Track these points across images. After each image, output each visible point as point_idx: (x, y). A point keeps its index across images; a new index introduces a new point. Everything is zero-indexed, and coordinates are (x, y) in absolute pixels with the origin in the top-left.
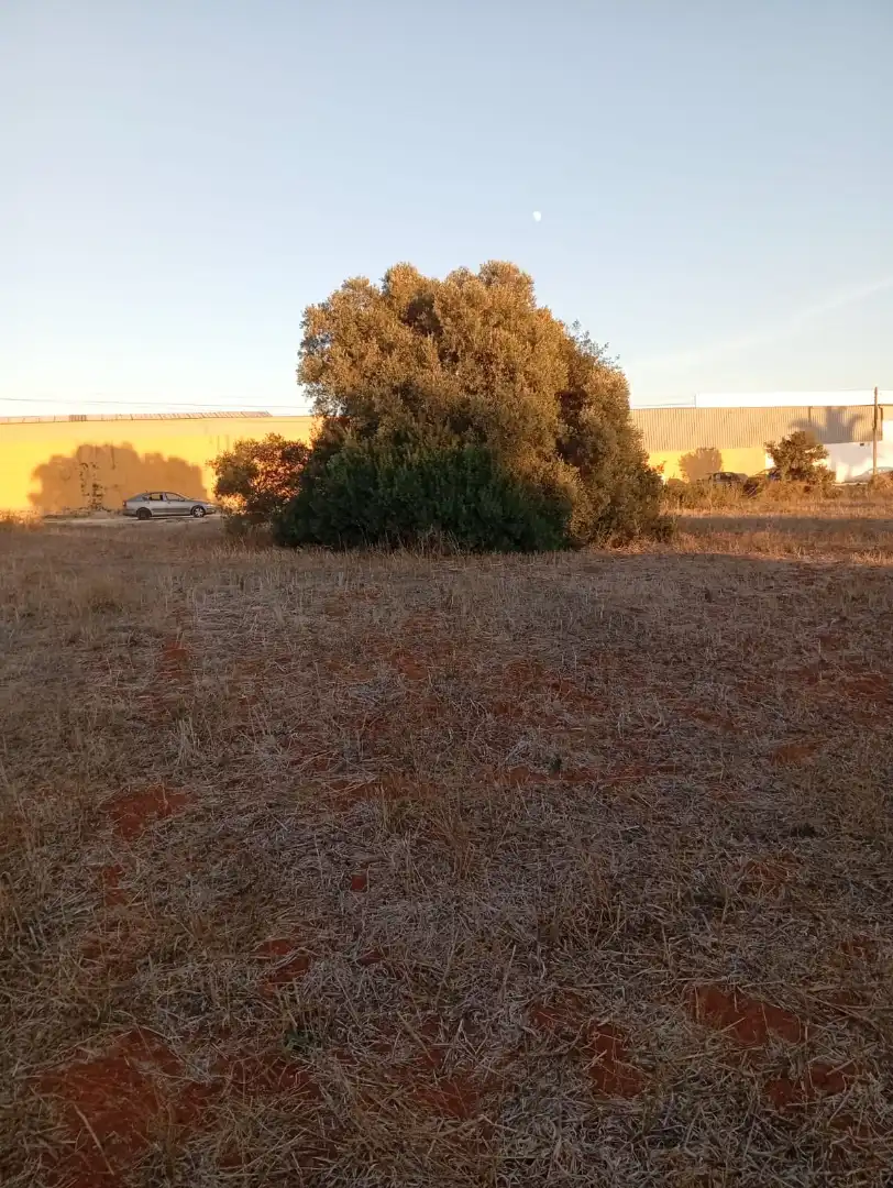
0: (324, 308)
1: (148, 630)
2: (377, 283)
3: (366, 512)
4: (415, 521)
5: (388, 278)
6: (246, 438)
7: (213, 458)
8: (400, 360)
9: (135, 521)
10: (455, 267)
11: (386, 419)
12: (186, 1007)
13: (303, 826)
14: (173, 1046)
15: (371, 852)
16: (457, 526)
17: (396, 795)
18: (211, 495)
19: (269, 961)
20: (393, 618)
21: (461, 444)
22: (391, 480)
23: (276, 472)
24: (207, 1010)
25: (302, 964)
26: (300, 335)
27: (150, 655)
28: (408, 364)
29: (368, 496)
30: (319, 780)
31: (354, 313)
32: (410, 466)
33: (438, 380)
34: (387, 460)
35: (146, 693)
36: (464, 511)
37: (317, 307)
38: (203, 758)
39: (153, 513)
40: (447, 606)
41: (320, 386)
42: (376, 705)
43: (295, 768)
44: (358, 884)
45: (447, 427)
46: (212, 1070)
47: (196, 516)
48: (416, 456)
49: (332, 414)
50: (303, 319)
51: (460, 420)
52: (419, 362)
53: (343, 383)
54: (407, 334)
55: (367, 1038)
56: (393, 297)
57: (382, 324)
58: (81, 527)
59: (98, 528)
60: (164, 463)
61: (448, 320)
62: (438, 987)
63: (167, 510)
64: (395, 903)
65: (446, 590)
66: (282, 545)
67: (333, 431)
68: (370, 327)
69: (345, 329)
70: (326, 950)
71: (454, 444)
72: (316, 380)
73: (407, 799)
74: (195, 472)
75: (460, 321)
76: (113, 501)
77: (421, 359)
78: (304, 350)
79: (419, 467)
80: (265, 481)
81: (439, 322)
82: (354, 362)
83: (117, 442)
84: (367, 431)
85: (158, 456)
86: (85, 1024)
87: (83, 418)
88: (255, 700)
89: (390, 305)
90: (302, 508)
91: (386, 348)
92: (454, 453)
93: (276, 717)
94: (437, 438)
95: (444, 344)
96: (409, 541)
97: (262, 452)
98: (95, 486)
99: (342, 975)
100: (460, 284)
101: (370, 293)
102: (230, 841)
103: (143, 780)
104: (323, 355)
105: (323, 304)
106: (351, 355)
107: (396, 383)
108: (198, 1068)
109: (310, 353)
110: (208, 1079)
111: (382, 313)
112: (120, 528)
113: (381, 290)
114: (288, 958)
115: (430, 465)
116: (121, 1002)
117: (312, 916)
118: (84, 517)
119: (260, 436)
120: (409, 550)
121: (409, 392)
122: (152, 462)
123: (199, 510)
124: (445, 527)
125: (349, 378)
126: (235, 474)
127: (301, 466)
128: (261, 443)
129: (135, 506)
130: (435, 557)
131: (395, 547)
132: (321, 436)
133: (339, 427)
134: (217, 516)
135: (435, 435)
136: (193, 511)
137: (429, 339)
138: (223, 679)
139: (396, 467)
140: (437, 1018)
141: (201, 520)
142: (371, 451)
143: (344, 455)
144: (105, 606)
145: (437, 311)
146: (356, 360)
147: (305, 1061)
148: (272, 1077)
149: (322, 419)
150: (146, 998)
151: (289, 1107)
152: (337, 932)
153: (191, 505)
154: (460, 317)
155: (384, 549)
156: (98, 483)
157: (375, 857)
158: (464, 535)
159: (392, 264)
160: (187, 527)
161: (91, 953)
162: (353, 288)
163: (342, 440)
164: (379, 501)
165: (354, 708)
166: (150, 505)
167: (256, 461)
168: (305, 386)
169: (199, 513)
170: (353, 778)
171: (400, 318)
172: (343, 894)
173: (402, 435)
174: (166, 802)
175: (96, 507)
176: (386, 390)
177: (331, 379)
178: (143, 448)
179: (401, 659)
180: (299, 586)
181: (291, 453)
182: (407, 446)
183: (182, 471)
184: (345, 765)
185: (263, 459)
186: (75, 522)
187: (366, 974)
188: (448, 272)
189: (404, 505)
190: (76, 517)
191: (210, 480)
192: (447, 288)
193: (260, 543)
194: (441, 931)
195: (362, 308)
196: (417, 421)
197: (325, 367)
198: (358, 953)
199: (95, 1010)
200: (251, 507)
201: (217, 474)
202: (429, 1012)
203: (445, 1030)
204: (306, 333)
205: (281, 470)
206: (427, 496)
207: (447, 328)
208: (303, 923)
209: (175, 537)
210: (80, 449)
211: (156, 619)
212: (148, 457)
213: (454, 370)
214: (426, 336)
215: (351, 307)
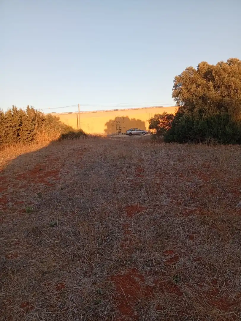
0: (180, 76)
1: (132, 164)
2: (196, 68)
3: (190, 133)
4: (205, 135)
5: (199, 66)
6: (157, 113)
7: (148, 119)
8: (202, 89)
9: (128, 136)
10: (220, 61)
11: (197, 106)
12: (146, 264)
13: (175, 220)
14: (143, 274)
15: (195, 230)
16: (218, 136)
17: (202, 214)
18: (147, 129)
19: (167, 256)
20: (199, 163)
21: (220, 112)
22: (198, 123)
23: (165, 122)
24: (151, 266)
25: (177, 258)
26: (173, 84)
27: (133, 170)
28: (204, 90)
29: (191, 128)
30: (179, 207)
31: (188, 77)
32: (204, 119)
33: (213, 94)
34: (197, 118)
35: (133, 180)
36: (220, 132)
37: (178, 76)
38: (148, 198)
39: (133, 134)
40: (215, 160)
41: (178, 98)
42: (195, 188)
43: (172, 203)
44: (192, 238)
45: (216, 107)
46: (153, 282)
47: (143, 134)
48: (205, 116)
49: (181, 106)
50: (174, 80)
51: (220, 105)
52: (207, 89)
53: (185, 97)
54: (204, 81)
55: (196, 282)
56: (200, 71)
57: (197, 79)
58: (116, 138)
59: (120, 138)
60: (136, 121)
61: (217, 76)
62: (217, 271)
63: (136, 133)
64: (203, 245)
65: (215, 155)
66: (166, 142)
67: (182, 110)
68: (193, 80)
69: (186, 81)
70: (183, 255)
71: (218, 112)
72: (177, 96)
73: (206, 216)
74: (143, 123)
75: (220, 76)
76: (123, 131)
77: (208, 88)
78: (174, 88)
79: (207, 119)
80: (162, 125)
81: (214, 77)
82: (188, 90)
83: (125, 116)
84: (192, 110)
85: (134, 119)
86: (121, 264)
87: (117, 110)
88: (160, 184)
89: (199, 74)
90: (172, 132)
91: (198, 86)
92: (218, 115)
93: (166, 189)
94: (212, 111)
95: (215, 83)
96: (203, 141)
97: (161, 117)
98: (119, 127)
99: (188, 263)
100: (221, 66)
101: (193, 71)
102: (155, 221)
103: (133, 203)
104: (179, 89)
105: (180, 75)
106: (187, 88)
107: (200, 96)
108: (150, 281)
109: (176, 89)
110: (153, 285)
111: (197, 76)
112: (125, 138)
113: (197, 70)
114: (173, 256)
115: (210, 119)
116: (130, 260)
117: (179, 245)
118: (117, 135)
119: (161, 113)
120: (203, 144)
121: (204, 98)
122: (133, 121)
123: (144, 133)
124: (214, 136)
125: (187, 95)
126: (154, 123)
127: (172, 121)
128: (161, 115)
129: (128, 132)
130: (211, 146)
131: (198, 142)
132: (178, 112)
133: (183, 109)
134: (149, 134)
135: (212, 110)
136: (142, 133)
137: (211, 82)
138: (152, 177)
139: (199, 120)
140: (217, 280)
141: (145, 135)
142: (192, 116)
143: (184, 117)
144: (122, 157)
145: (213, 74)
146: (189, 90)
147: (178, 285)
148: (170, 288)
149: (178, 107)
150: (136, 260)
151: (174, 297)
152: (186, 251)
153: (142, 132)
154: (221, 75)
155: (195, 143)
156: (120, 126)
157: (197, 231)
158: (220, 139)
159: (200, 62)
160: (141, 138)
161: (122, 246)
162: (189, 70)
163: (184, 112)
164: (194, 129)
165: (188, 188)
166: (133, 132)
167: (160, 119)
168: (174, 98)
169: (144, 134)
170: (189, 208)
171: (202, 77)
172: (187, 240)
173: (202, 110)
174: (139, 209)
175: (120, 132)
176: (197, 98)
177: (182, 96)
178: (131, 117)
179: (202, 175)
180: (171, 153)
181: (169, 117)
182: (203, 114)
183: (140, 123)
184: (186, 204)
185: (161, 119)
186: (114, 136)
187: (195, 264)
188: (217, 63)
189: (202, 130)
190: (115, 135)
191: (147, 125)
192: (217, 67)
193: (160, 141)
194: (217, 255)
195: (191, 75)
196: (206, 106)
197: (180, 92)
198: (193, 257)
199: (123, 261)
200: (158, 132)
201: (149, 123)
202: (214, 278)
203: (219, 284)
204: (175, 83)
205: (166, 121)
206: (209, 127)
207: (216, 79)
208: (177, 247)
209: (138, 140)
210: (116, 118)
211: (135, 161)
212: (132, 119)
213: (218, 91)
214: (210, 81)
215: (188, 75)
